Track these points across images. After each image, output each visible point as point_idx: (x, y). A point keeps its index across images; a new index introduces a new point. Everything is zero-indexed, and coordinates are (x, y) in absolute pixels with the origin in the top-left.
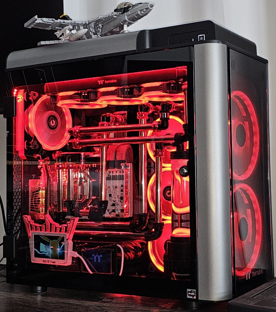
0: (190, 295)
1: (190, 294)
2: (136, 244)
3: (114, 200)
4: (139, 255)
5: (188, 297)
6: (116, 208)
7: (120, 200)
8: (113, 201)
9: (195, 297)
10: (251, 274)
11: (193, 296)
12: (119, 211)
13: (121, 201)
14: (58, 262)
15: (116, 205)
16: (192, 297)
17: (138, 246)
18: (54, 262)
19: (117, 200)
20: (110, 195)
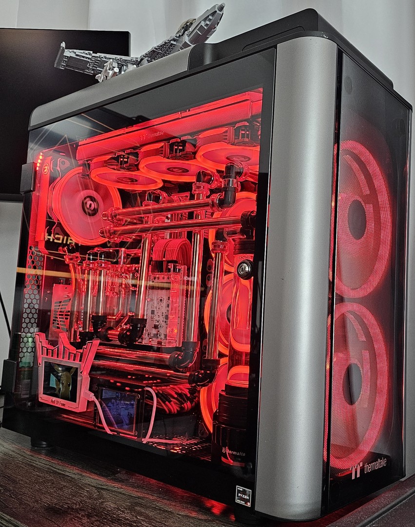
0: (242, 499)
1: (242, 496)
2: (181, 390)
3: (158, 319)
4: (186, 408)
5: (238, 500)
6: (158, 331)
7: (165, 320)
8: (156, 320)
9: (249, 505)
10: (362, 469)
11: (246, 501)
12: (163, 337)
13: (165, 322)
14: (69, 405)
15: (159, 327)
16: (244, 502)
17: (184, 393)
18: (64, 405)
19: (161, 319)
20: (153, 312)
